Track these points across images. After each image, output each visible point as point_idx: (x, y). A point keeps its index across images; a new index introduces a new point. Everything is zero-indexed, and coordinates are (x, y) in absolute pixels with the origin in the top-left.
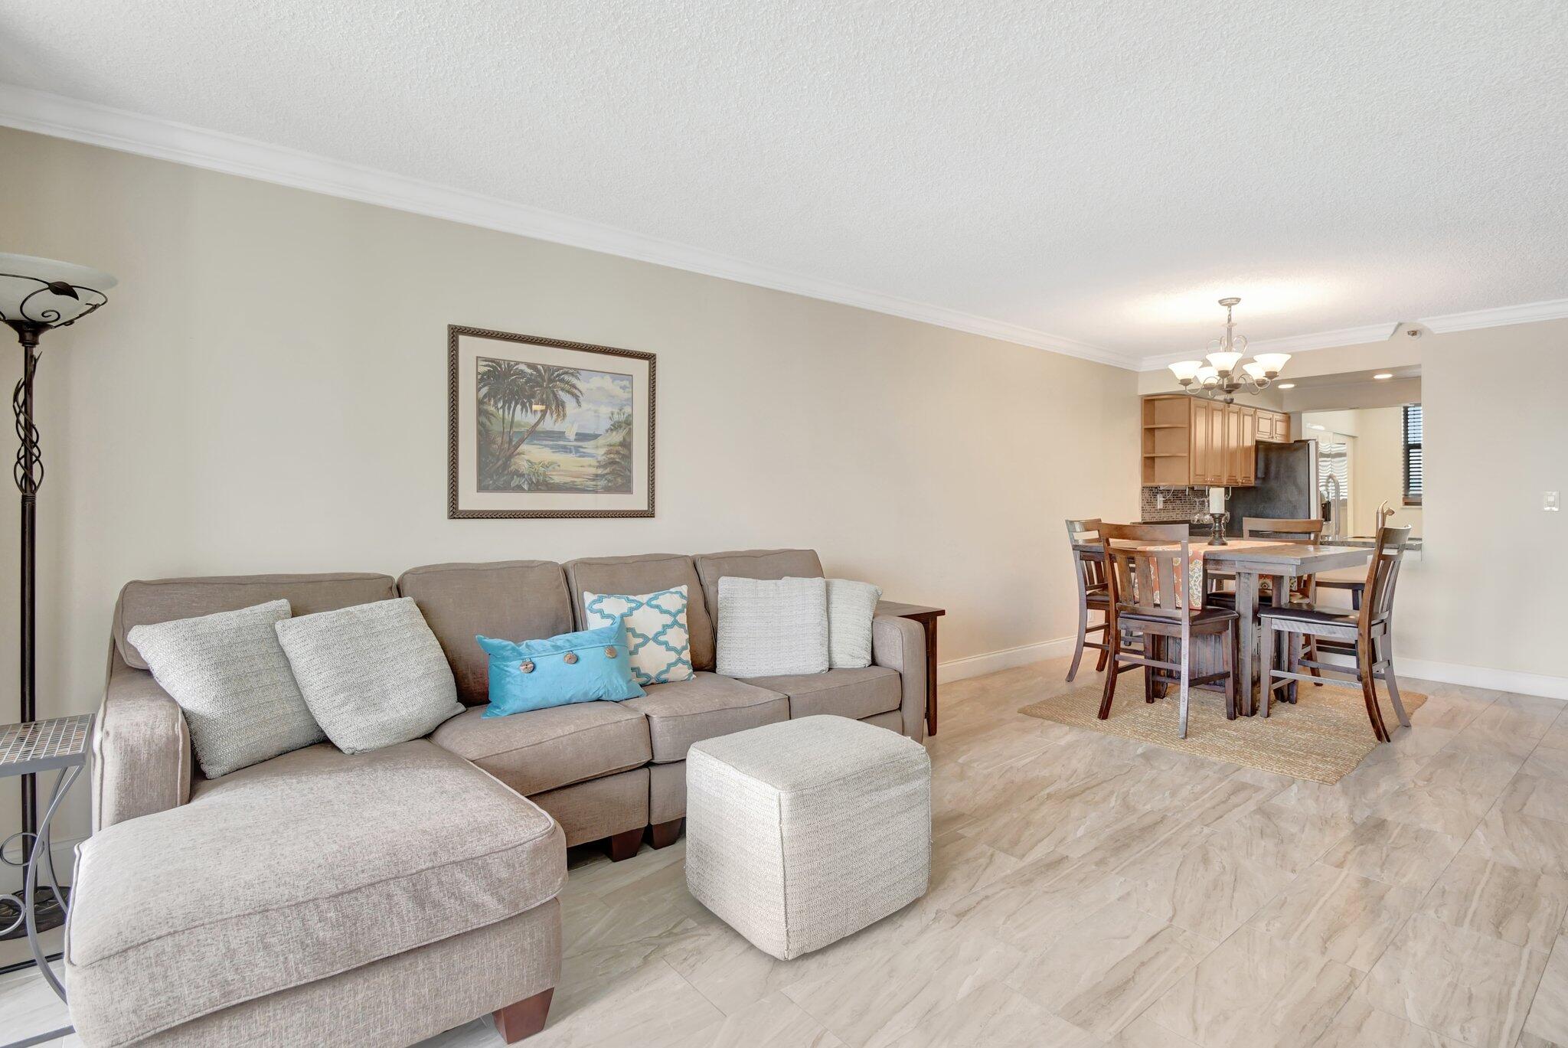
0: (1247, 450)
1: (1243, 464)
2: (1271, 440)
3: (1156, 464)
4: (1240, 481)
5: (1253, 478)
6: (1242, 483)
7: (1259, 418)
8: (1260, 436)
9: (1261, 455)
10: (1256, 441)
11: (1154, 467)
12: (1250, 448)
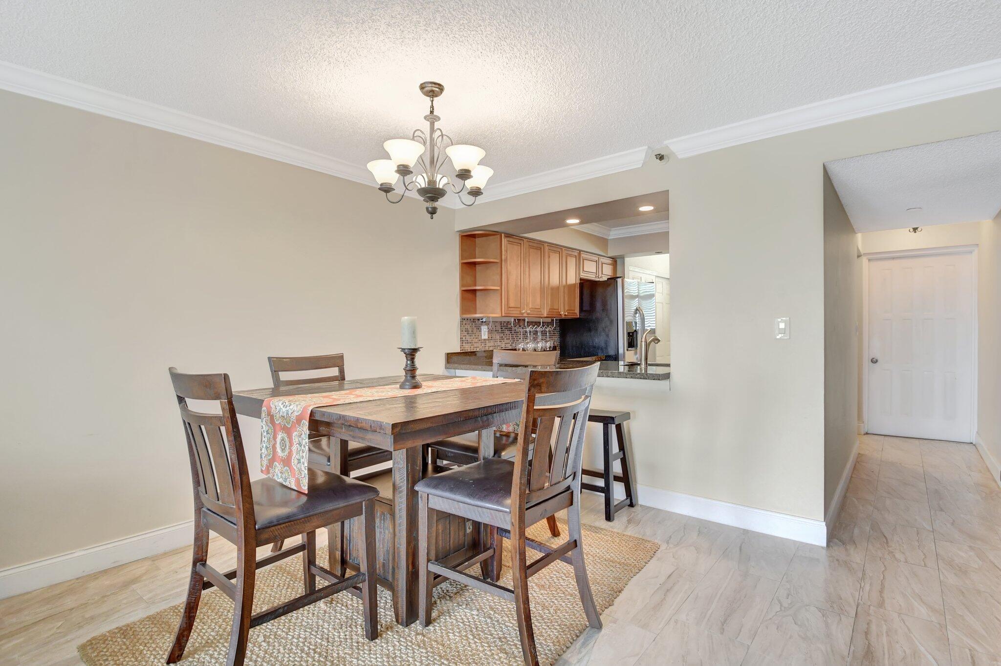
0: (571, 287)
1: (566, 299)
2: (597, 279)
3: (477, 298)
4: (564, 313)
5: (577, 311)
6: (565, 315)
7: (583, 260)
8: (585, 275)
9: (586, 292)
10: (581, 279)
11: (475, 300)
12: (574, 285)
